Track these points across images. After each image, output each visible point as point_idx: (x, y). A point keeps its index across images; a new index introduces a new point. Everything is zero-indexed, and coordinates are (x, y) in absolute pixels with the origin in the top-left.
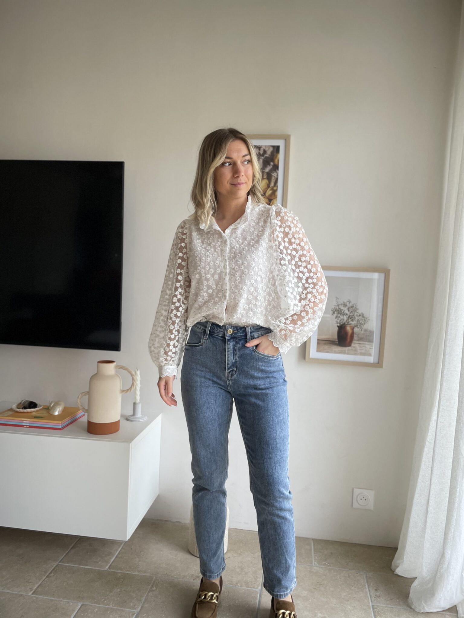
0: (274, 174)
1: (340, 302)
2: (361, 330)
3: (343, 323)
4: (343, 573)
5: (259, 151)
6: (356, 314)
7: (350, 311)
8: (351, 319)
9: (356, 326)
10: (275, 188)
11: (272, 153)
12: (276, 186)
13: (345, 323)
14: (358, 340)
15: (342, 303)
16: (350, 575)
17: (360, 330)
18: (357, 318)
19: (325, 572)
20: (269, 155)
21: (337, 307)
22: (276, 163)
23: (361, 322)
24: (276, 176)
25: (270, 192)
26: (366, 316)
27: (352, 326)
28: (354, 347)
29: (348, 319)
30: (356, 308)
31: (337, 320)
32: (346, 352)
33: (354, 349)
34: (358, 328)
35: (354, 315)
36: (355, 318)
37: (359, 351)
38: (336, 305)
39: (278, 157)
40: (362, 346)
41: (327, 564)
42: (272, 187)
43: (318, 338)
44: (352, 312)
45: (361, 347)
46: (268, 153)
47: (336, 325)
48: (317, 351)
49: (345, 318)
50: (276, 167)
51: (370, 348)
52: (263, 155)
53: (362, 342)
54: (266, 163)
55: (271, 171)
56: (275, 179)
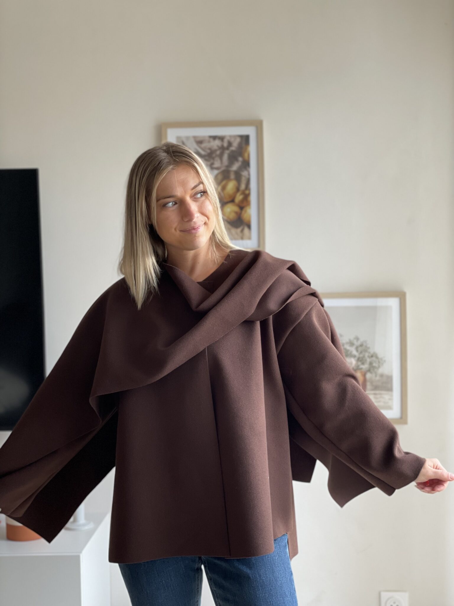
0: (244, 173)
1: (346, 340)
2: (376, 376)
5: (222, 143)
6: (367, 354)
7: (359, 351)
8: (361, 361)
9: (368, 371)
10: (247, 192)
11: (240, 145)
12: (248, 188)
14: (373, 390)
15: (348, 341)
17: (374, 375)
18: (368, 360)
20: (236, 148)
22: (246, 157)
23: (374, 364)
24: (248, 176)
25: (241, 197)
26: (380, 356)
27: (363, 371)
29: (358, 363)
30: (366, 346)
34: (371, 373)
35: (364, 357)
36: (366, 360)
39: (248, 150)
40: (378, 396)
42: (242, 191)
44: (361, 352)
45: (377, 399)
46: (236, 144)
50: (246, 164)
51: (390, 399)
52: (228, 148)
53: (377, 392)
54: (233, 158)
55: (240, 169)
56: (246, 180)
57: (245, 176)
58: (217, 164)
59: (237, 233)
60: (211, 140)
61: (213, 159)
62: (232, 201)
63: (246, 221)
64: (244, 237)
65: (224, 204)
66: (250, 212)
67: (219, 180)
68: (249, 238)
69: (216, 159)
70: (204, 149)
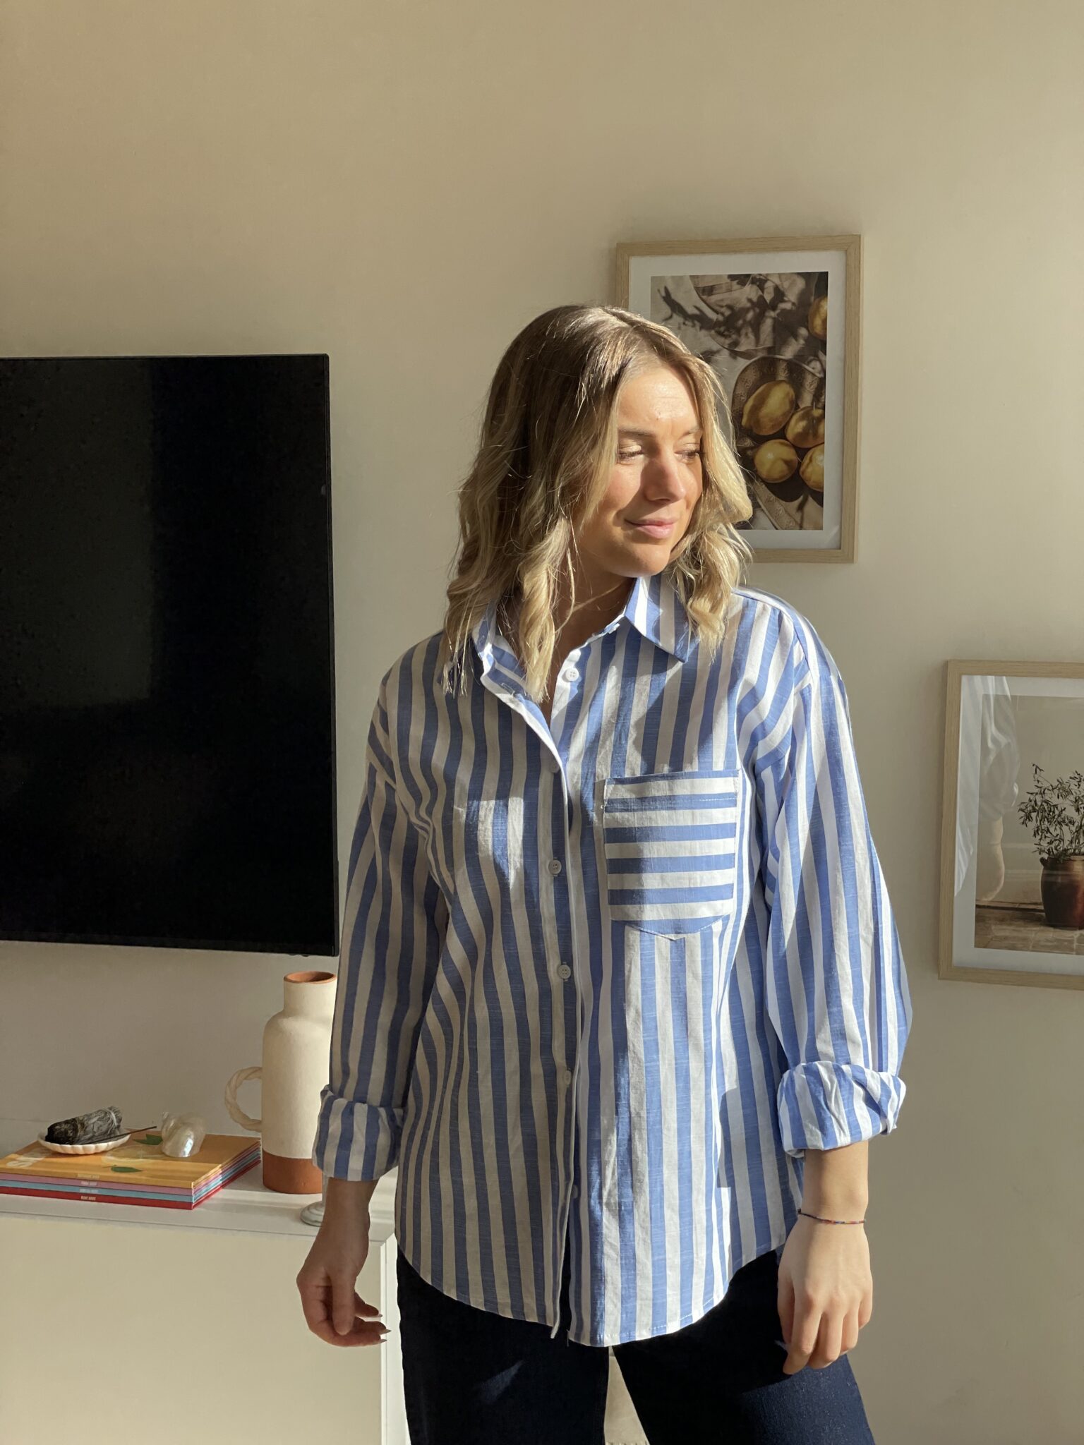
0: (814, 367)
1: (1049, 779)
3: (1061, 849)
5: (760, 293)
10: (817, 413)
11: (803, 296)
12: (820, 405)
13: (1066, 850)
15: (1055, 784)
20: (793, 304)
21: (1039, 798)
22: (818, 330)
24: (819, 373)
25: (803, 424)
29: (1078, 838)
31: (1040, 839)
32: (1075, 945)
38: (1037, 790)
39: (822, 311)
42: (804, 408)
43: (977, 900)
46: (792, 296)
47: (1038, 857)
48: (977, 946)
49: (1067, 833)
50: (818, 344)
52: (773, 306)
54: (785, 329)
55: (801, 357)
56: (815, 385)
57: (814, 375)
58: (746, 344)
59: (789, 515)
60: (735, 284)
61: (738, 331)
62: (781, 434)
63: (810, 484)
64: (805, 525)
65: (760, 440)
66: (822, 461)
67: (750, 384)
68: (819, 527)
69: (743, 331)
70: (717, 308)
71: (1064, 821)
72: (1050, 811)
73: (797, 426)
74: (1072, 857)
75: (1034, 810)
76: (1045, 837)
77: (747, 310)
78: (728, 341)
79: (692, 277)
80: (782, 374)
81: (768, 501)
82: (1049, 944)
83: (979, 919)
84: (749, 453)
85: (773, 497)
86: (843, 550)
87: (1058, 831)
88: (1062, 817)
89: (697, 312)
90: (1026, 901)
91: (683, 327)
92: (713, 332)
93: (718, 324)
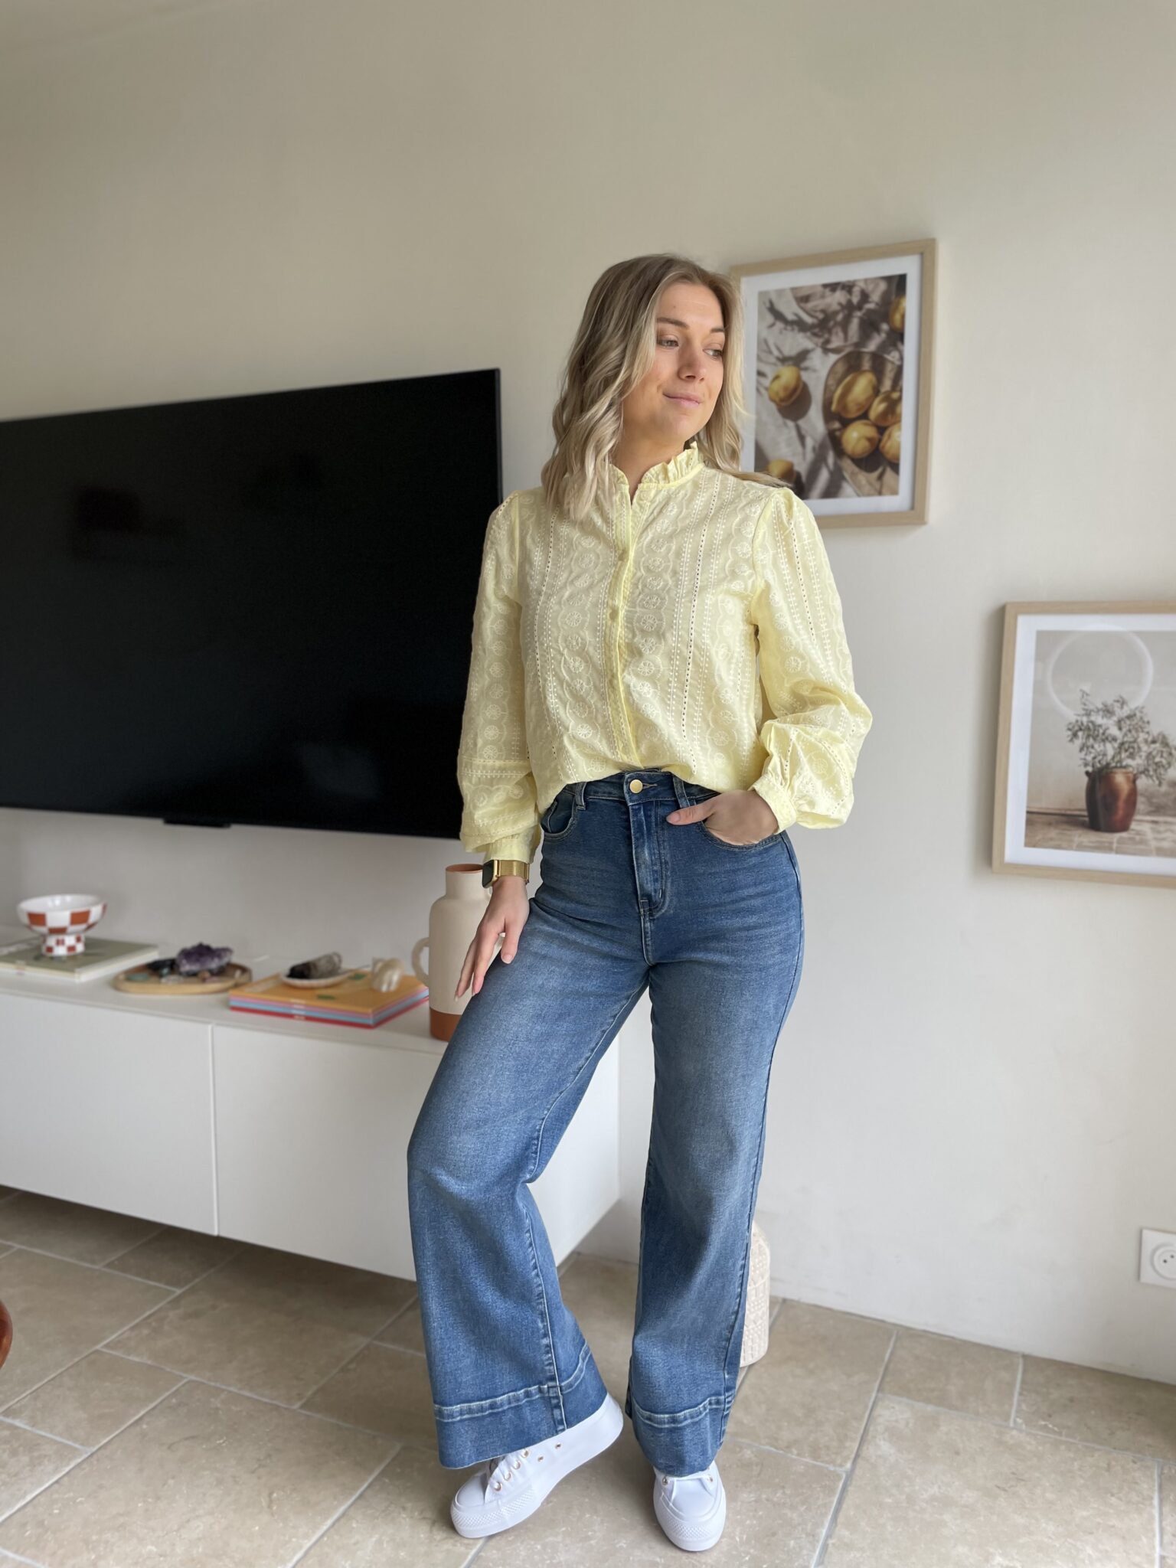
0: (892, 357)
1: (1094, 703)
2: (1160, 784)
3: (1104, 763)
4: (1093, 1456)
5: (848, 297)
6: (1142, 736)
7: (1124, 730)
8: (1126, 751)
9: (1143, 772)
10: (895, 395)
11: (886, 298)
12: (898, 388)
13: (1108, 764)
14: (1149, 813)
15: (1100, 706)
16: (1113, 1463)
17: (1157, 782)
18: (1145, 748)
19: (1040, 1448)
20: (877, 304)
21: (1085, 720)
22: (897, 323)
23: (1157, 759)
24: (898, 360)
25: (883, 406)
27: (1131, 772)
28: (1138, 833)
29: (1120, 753)
30: (1141, 718)
31: (1086, 754)
32: (1115, 846)
33: (1138, 838)
34: (1151, 777)
35: (1135, 741)
36: (1139, 748)
37: (1153, 844)
38: (1083, 712)
39: (901, 307)
40: (1162, 828)
41: (1050, 1426)
42: (886, 392)
43: (1028, 807)
44: (1130, 731)
45: (1159, 832)
46: (876, 297)
47: (1084, 770)
48: (1028, 844)
49: (1110, 749)
50: (897, 336)
52: (859, 307)
53: (1161, 819)
54: (869, 326)
55: (884, 347)
56: (895, 371)
57: (893, 363)
58: (837, 341)
59: (870, 484)
60: (827, 291)
61: (830, 331)
62: (864, 416)
63: (889, 456)
64: (884, 490)
65: (846, 423)
66: (899, 437)
67: (839, 375)
68: (894, 492)
69: (834, 330)
70: (812, 313)
71: (1107, 738)
72: (1095, 730)
73: (878, 408)
74: (1114, 770)
75: (1081, 729)
76: (1091, 753)
77: (836, 313)
78: (820, 341)
79: (794, 290)
80: (866, 364)
81: (853, 474)
82: (1091, 845)
83: (1030, 823)
84: (838, 433)
85: (856, 469)
86: (915, 514)
87: (1102, 748)
88: (1106, 734)
89: (793, 318)
90: (1072, 808)
91: (784, 332)
92: (808, 334)
93: (813, 326)
